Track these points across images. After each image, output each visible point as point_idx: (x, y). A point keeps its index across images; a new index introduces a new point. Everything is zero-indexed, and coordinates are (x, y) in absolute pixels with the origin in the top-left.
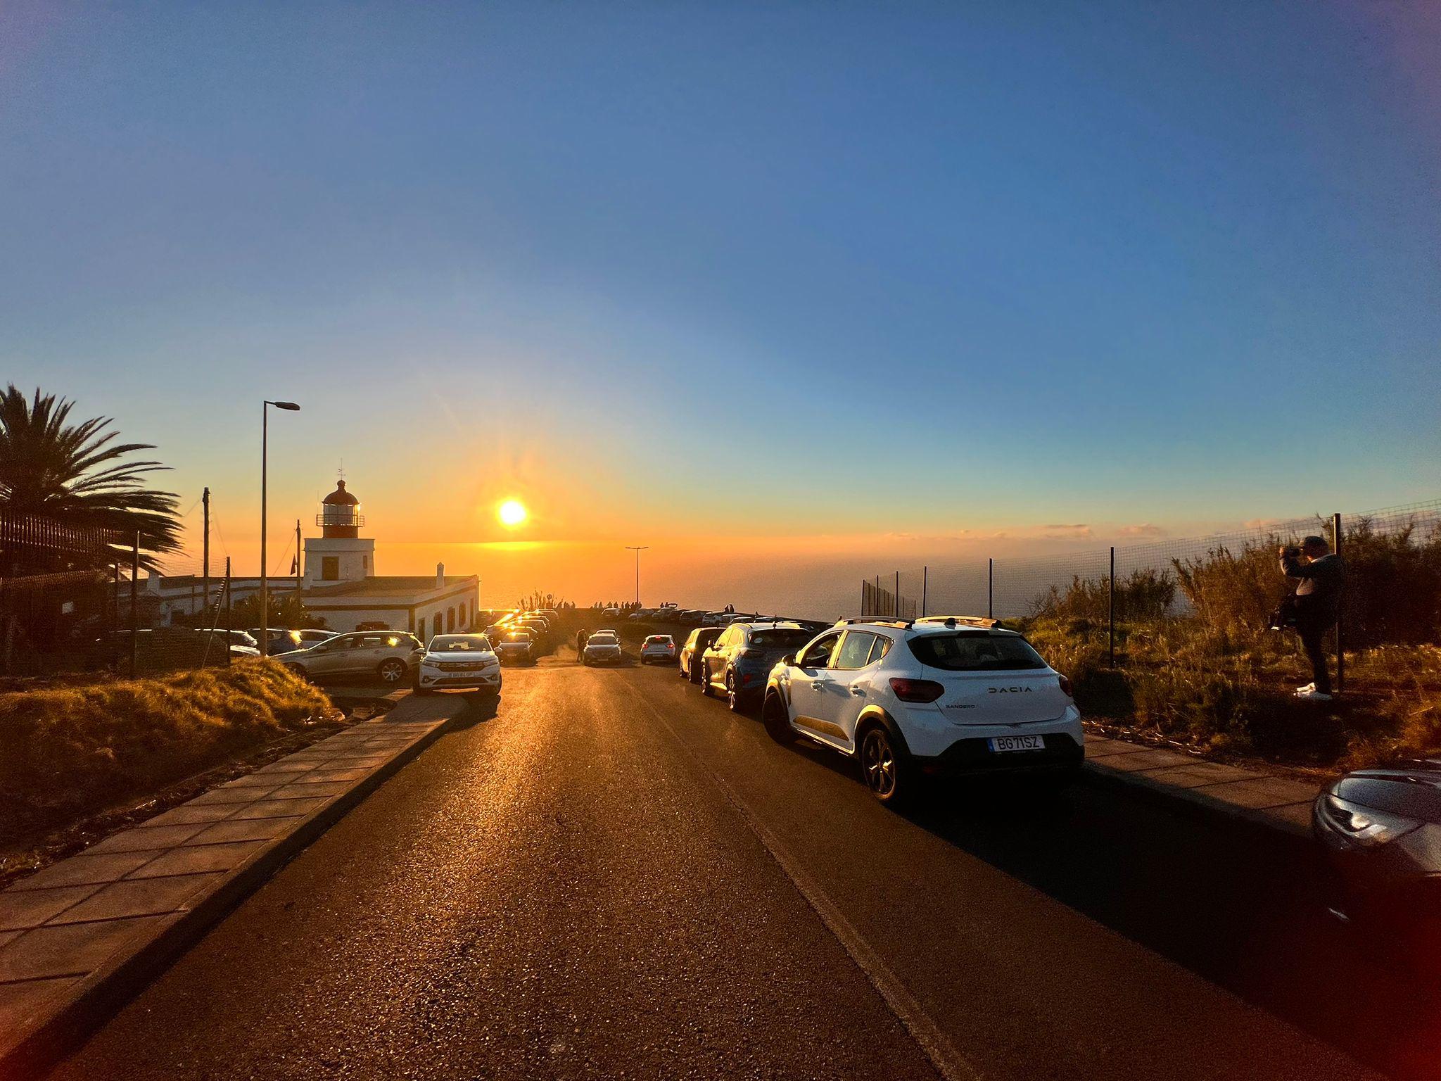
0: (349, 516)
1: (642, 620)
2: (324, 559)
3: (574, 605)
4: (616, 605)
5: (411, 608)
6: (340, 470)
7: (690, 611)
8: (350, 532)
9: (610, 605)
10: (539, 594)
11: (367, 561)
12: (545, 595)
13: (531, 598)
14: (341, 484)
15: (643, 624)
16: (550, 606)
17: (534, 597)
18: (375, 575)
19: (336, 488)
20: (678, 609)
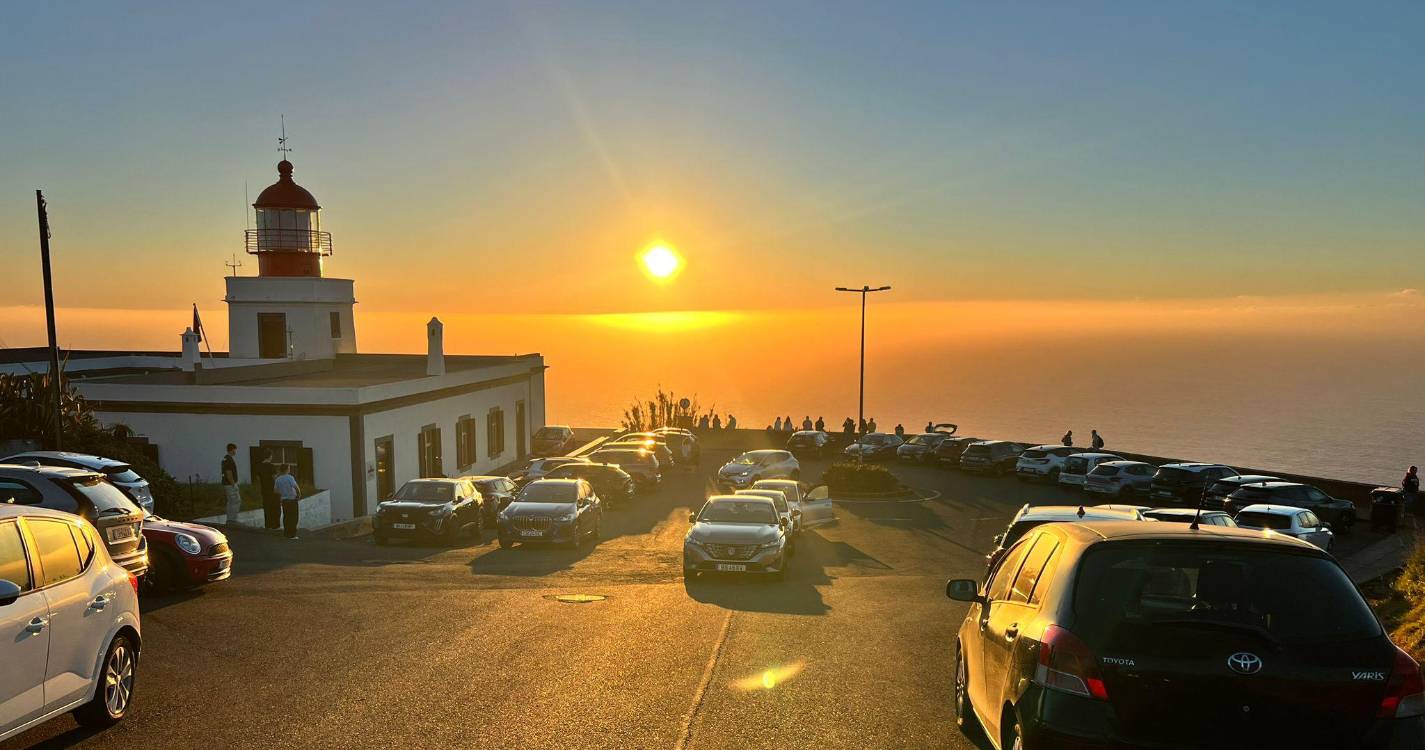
0: (303, 232)
1: (869, 458)
2: (261, 317)
3: (733, 421)
4: (820, 425)
5: (355, 415)
6: (281, 141)
7: (987, 443)
8: (307, 264)
9: (807, 425)
10: (668, 399)
11: (339, 322)
12: (676, 400)
13: (652, 407)
14: (285, 168)
15: (873, 468)
16: (684, 421)
17: (657, 403)
18: (358, 352)
19: (275, 178)
20: (960, 435)
